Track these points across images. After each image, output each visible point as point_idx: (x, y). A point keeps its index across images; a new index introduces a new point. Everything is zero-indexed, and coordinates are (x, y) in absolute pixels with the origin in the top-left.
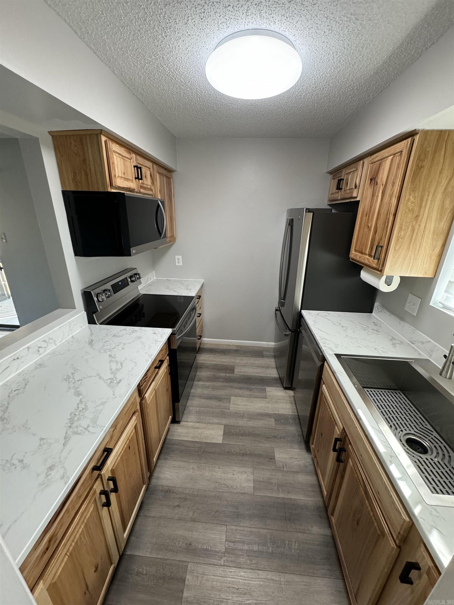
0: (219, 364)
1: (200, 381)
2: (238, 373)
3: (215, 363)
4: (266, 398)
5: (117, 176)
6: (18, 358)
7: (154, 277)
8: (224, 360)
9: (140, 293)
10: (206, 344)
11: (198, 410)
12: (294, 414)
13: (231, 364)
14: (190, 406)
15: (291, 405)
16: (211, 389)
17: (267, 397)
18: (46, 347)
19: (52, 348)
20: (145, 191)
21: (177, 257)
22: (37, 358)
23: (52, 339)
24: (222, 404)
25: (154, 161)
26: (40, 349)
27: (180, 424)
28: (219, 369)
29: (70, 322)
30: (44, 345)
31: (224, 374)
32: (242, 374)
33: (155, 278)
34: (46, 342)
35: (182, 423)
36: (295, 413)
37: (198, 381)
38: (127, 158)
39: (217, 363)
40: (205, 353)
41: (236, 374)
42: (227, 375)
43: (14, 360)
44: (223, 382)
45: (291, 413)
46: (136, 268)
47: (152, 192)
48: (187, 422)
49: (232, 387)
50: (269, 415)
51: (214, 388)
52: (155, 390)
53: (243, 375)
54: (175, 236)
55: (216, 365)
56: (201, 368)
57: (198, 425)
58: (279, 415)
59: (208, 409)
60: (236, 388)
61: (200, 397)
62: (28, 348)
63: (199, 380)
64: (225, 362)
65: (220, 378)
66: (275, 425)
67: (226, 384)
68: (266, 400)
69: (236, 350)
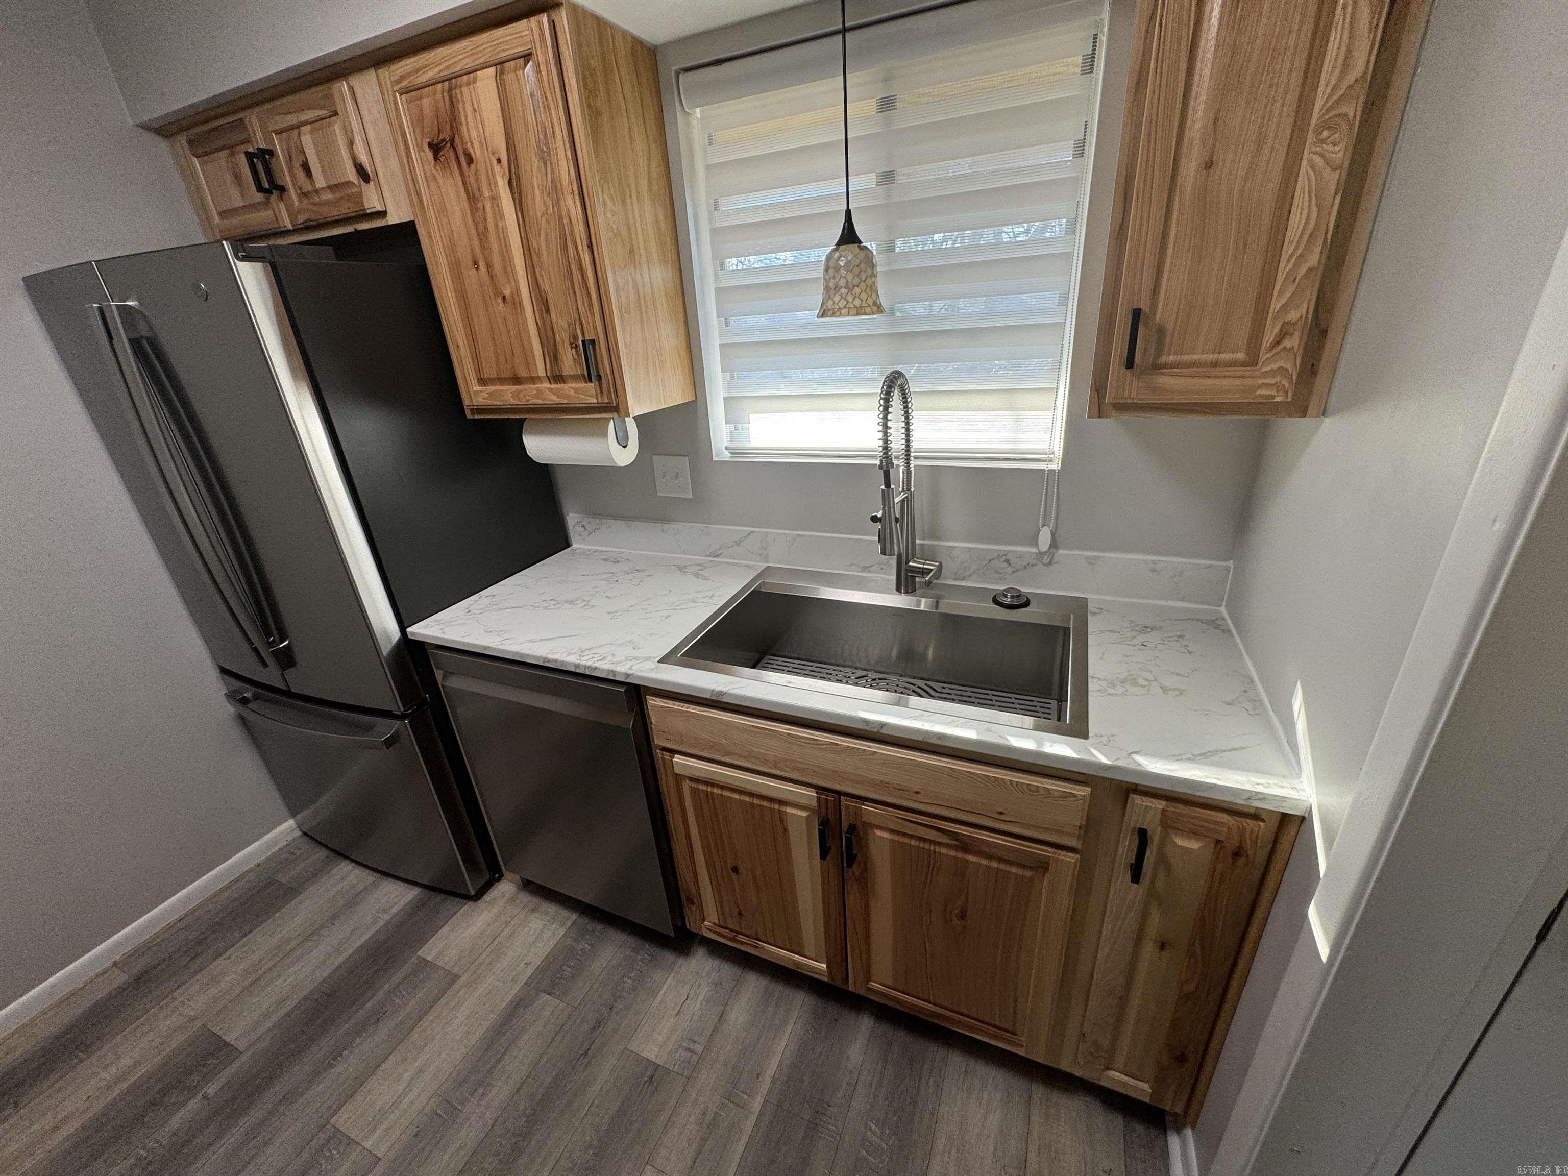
2: (256, 1035)
4: (457, 977)
12: (569, 923)
13: (180, 1038)
15: (537, 915)
17: (456, 970)
32: (274, 1019)
36: (568, 918)
41: (252, 1045)
45: (562, 931)
50: (520, 1004)
58: (541, 970)
66: (562, 1005)
68: (460, 982)
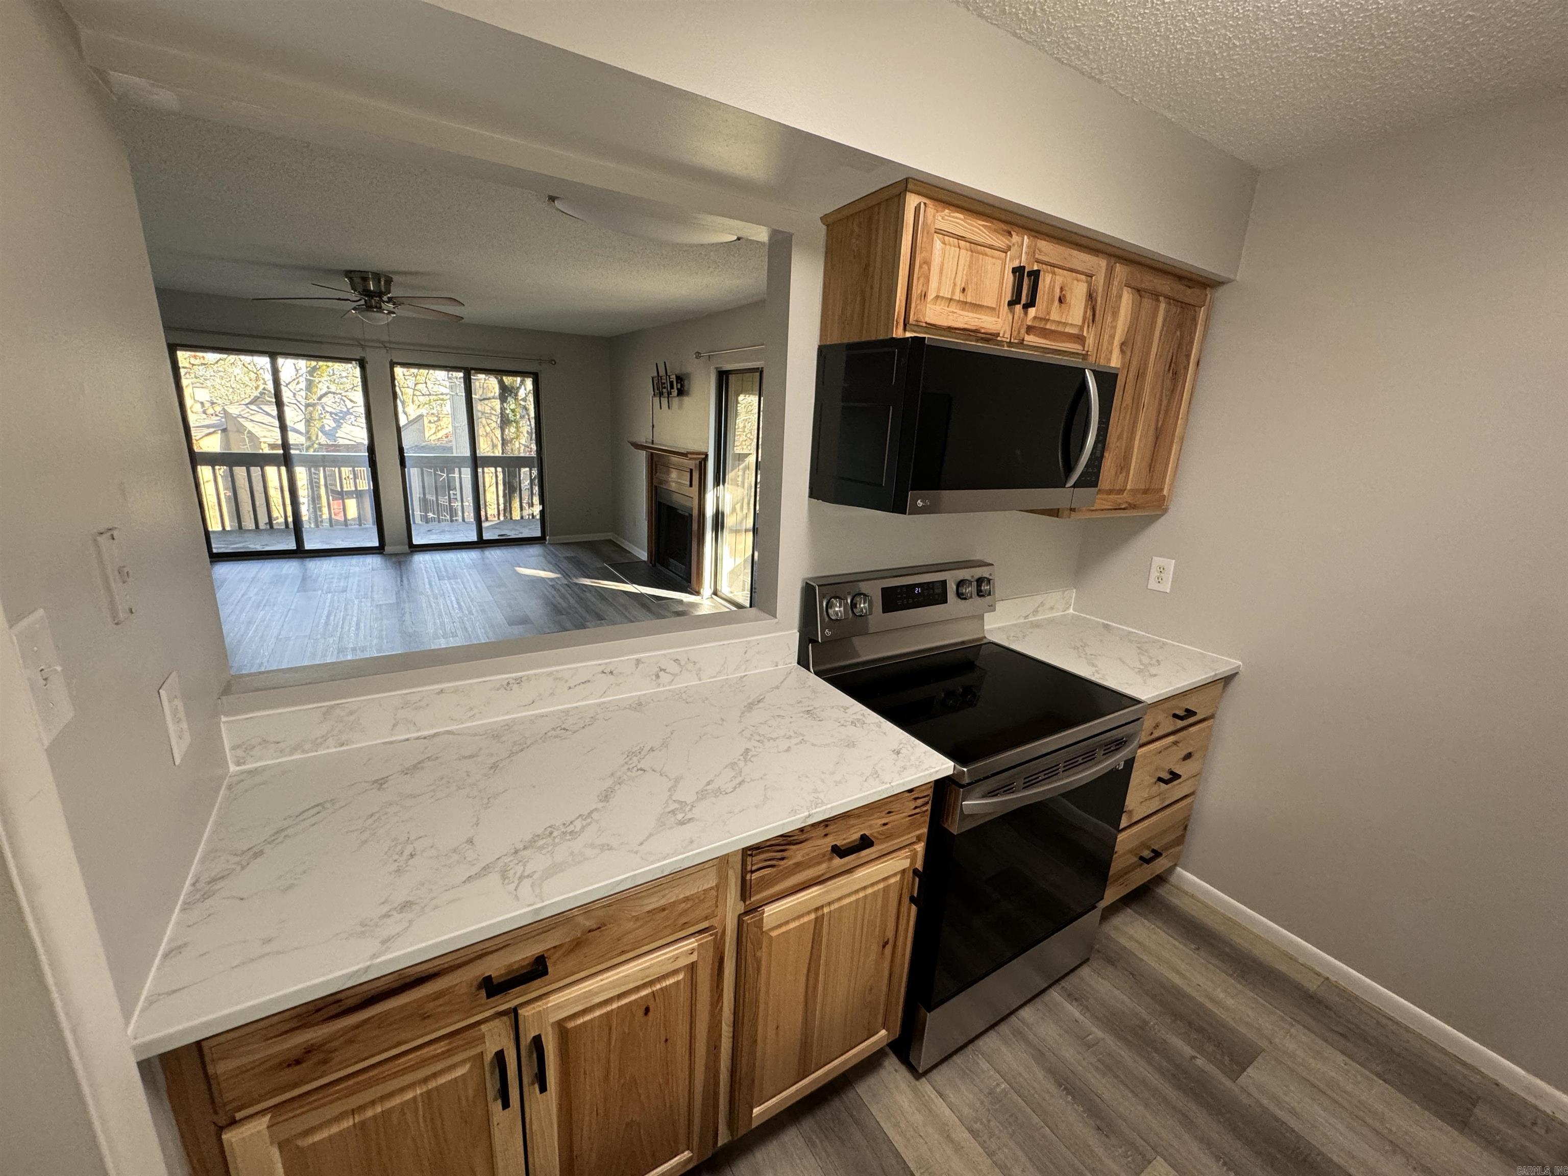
0: (1189, 997)
1: (1075, 1004)
2: (1253, 1090)
3: (1177, 980)
5: (931, 295)
6: (611, 673)
7: (1068, 608)
8: (1222, 995)
9: (985, 637)
10: (1186, 893)
11: (998, 1090)
13: (1251, 1035)
14: (983, 1054)
16: (1093, 1060)
18: (675, 675)
19: (688, 681)
20: (1048, 342)
21: (1157, 561)
22: (647, 689)
23: (695, 663)
24: (1100, 1151)
25: (1119, 253)
26: (661, 674)
27: (917, 1083)
28: (1177, 1016)
29: (749, 642)
30: (673, 668)
31: (1188, 1051)
33: (1071, 611)
34: (679, 664)
35: (924, 1085)
37: (1070, 995)
38: (991, 247)
39: (1186, 988)
40: (1160, 924)
41: (1243, 1090)
42: (1200, 1062)
43: (603, 672)
44: (1160, 1070)
46: (992, 565)
47: (1080, 348)
48: (941, 1095)
49: (1187, 1122)
51: (1110, 1067)
52: (820, 913)
53: (1277, 1119)
54: (1165, 492)
55: (1178, 993)
56: (1111, 962)
57: (963, 1135)
59: (1036, 1119)
60: (1206, 1143)
61: (1040, 1055)
62: (638, 661)
63: (1072, 997)
64: (1225, 1008)
65: (1157, 1050)
67: (1173, 1094)
69: (1311, 997)
